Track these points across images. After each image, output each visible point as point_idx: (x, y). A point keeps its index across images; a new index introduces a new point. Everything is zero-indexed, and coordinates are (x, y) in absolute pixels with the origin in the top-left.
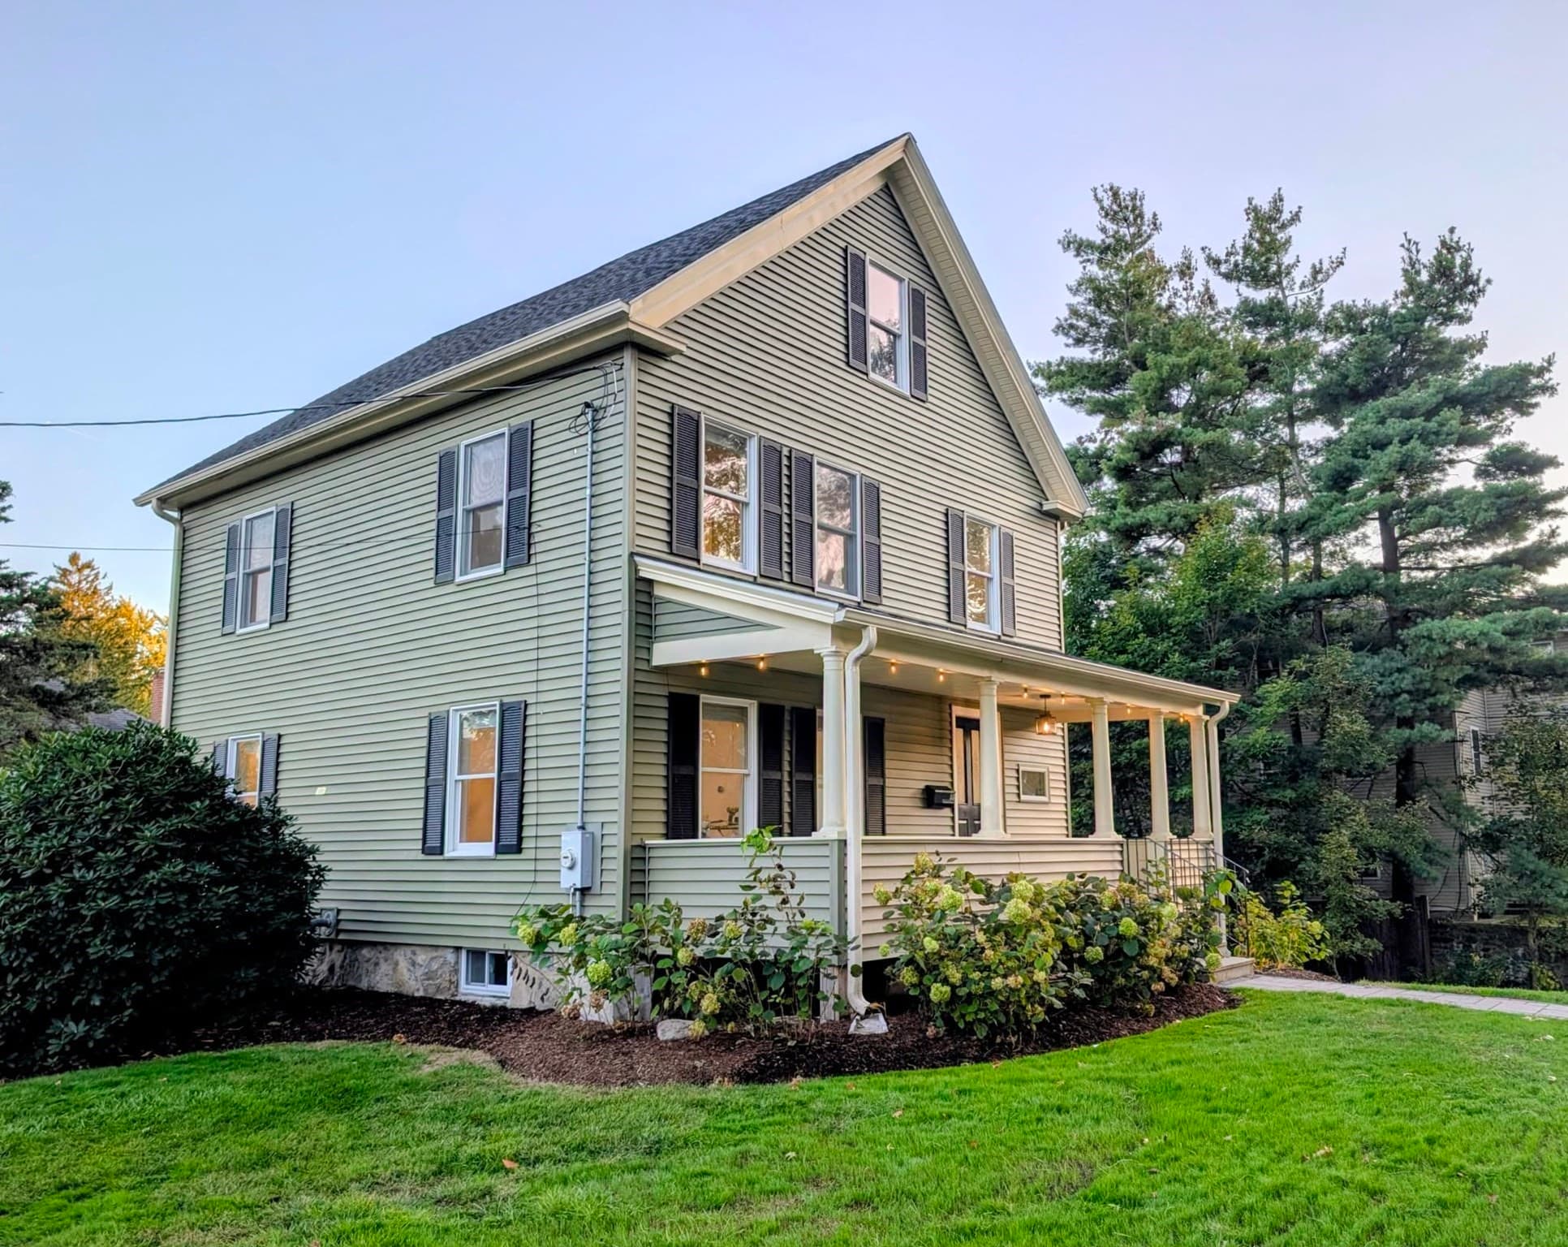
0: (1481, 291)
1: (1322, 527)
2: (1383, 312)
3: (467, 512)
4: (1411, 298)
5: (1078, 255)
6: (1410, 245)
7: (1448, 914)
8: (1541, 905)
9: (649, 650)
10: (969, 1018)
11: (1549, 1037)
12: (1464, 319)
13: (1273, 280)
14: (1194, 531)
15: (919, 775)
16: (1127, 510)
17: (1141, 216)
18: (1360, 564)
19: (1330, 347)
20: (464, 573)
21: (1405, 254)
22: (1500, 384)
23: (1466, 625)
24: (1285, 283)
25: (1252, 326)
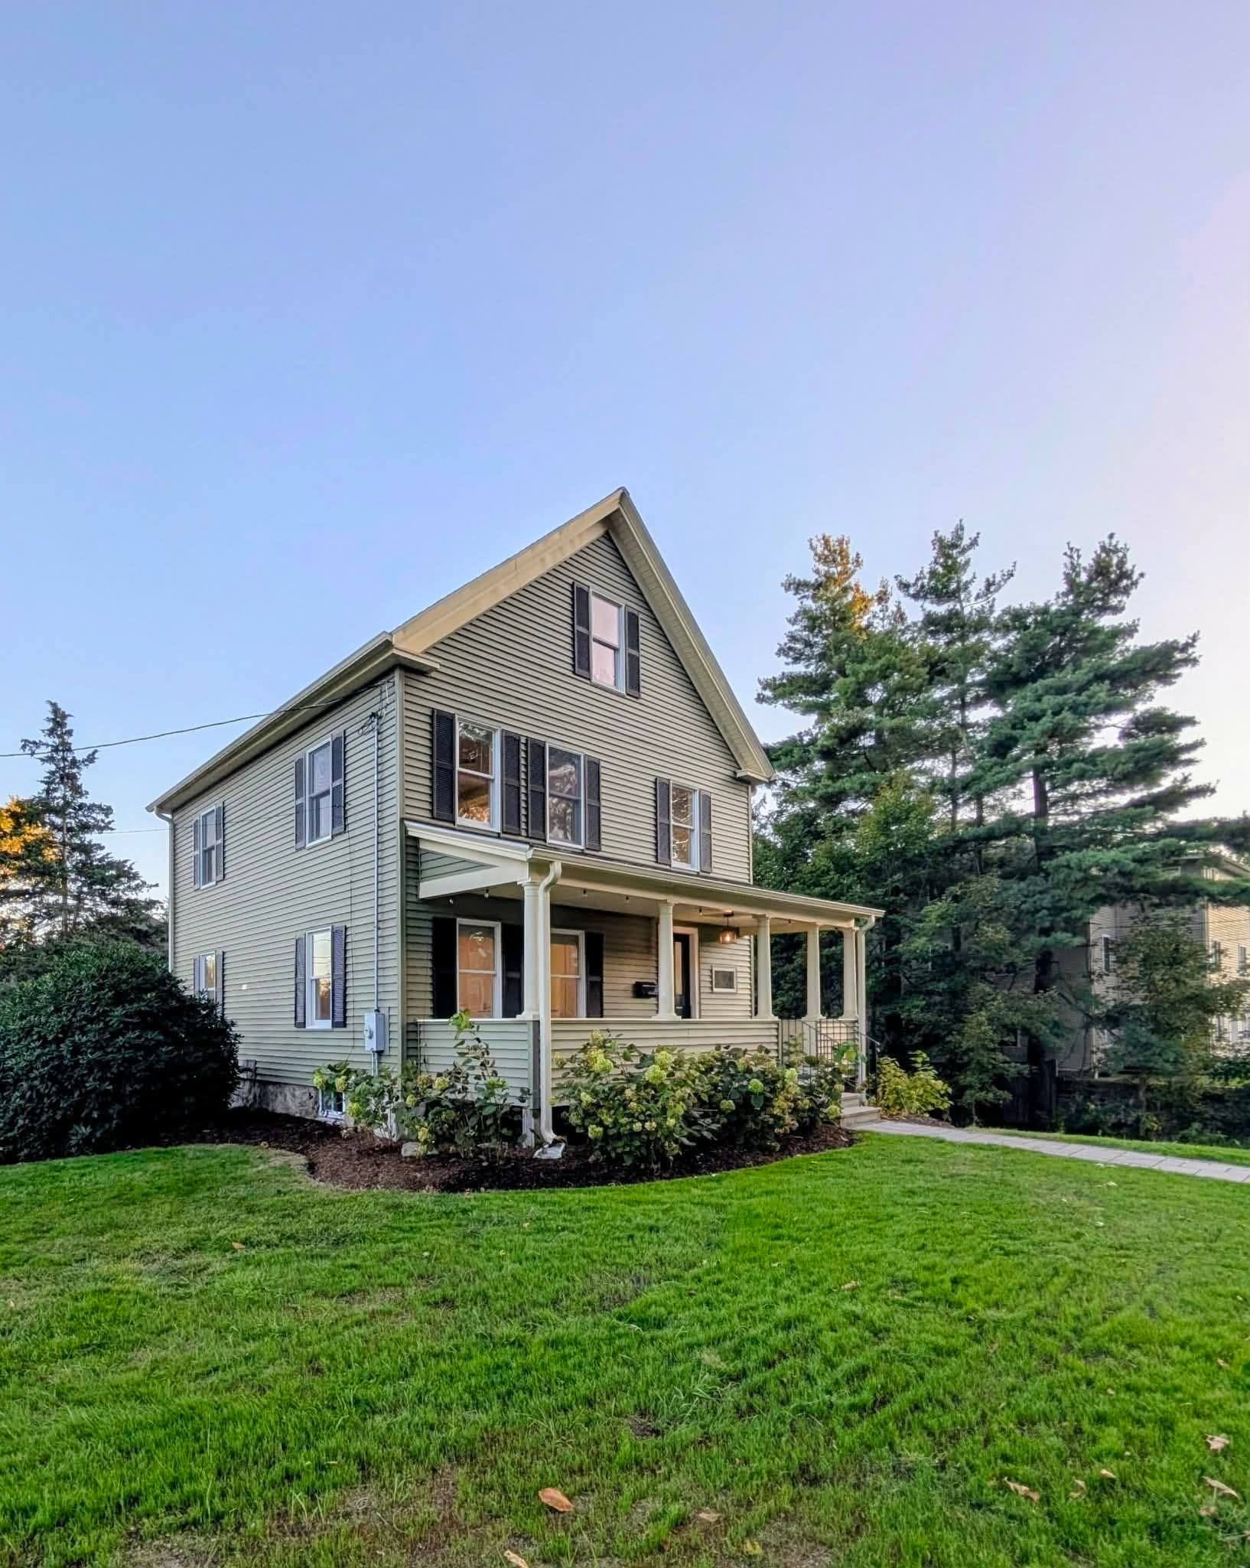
0: (1135, 584)
1: (983, 785)
2: (1045, 611)
3: (312, 799)
4: (1071, 597)
5: (797, 593)
6: (1072, 552)
7: (1073, 1073)
8: (1151, 1068)
9: (417, 887)
10: (619, 1150)
11: (1112, 1184)
12: (1117, 610)
13: (953, 595)
14: (877, 794)
15: (632, 974)
16: (829, 782)
17: (847, 557)
18: (1013, 813)
19: (999, 644)
20: (311, 840)
21: (1067, 560)
22: (1146, 661)
23: (1100, 855)
24: (962, 596)
25: (933, 634)
